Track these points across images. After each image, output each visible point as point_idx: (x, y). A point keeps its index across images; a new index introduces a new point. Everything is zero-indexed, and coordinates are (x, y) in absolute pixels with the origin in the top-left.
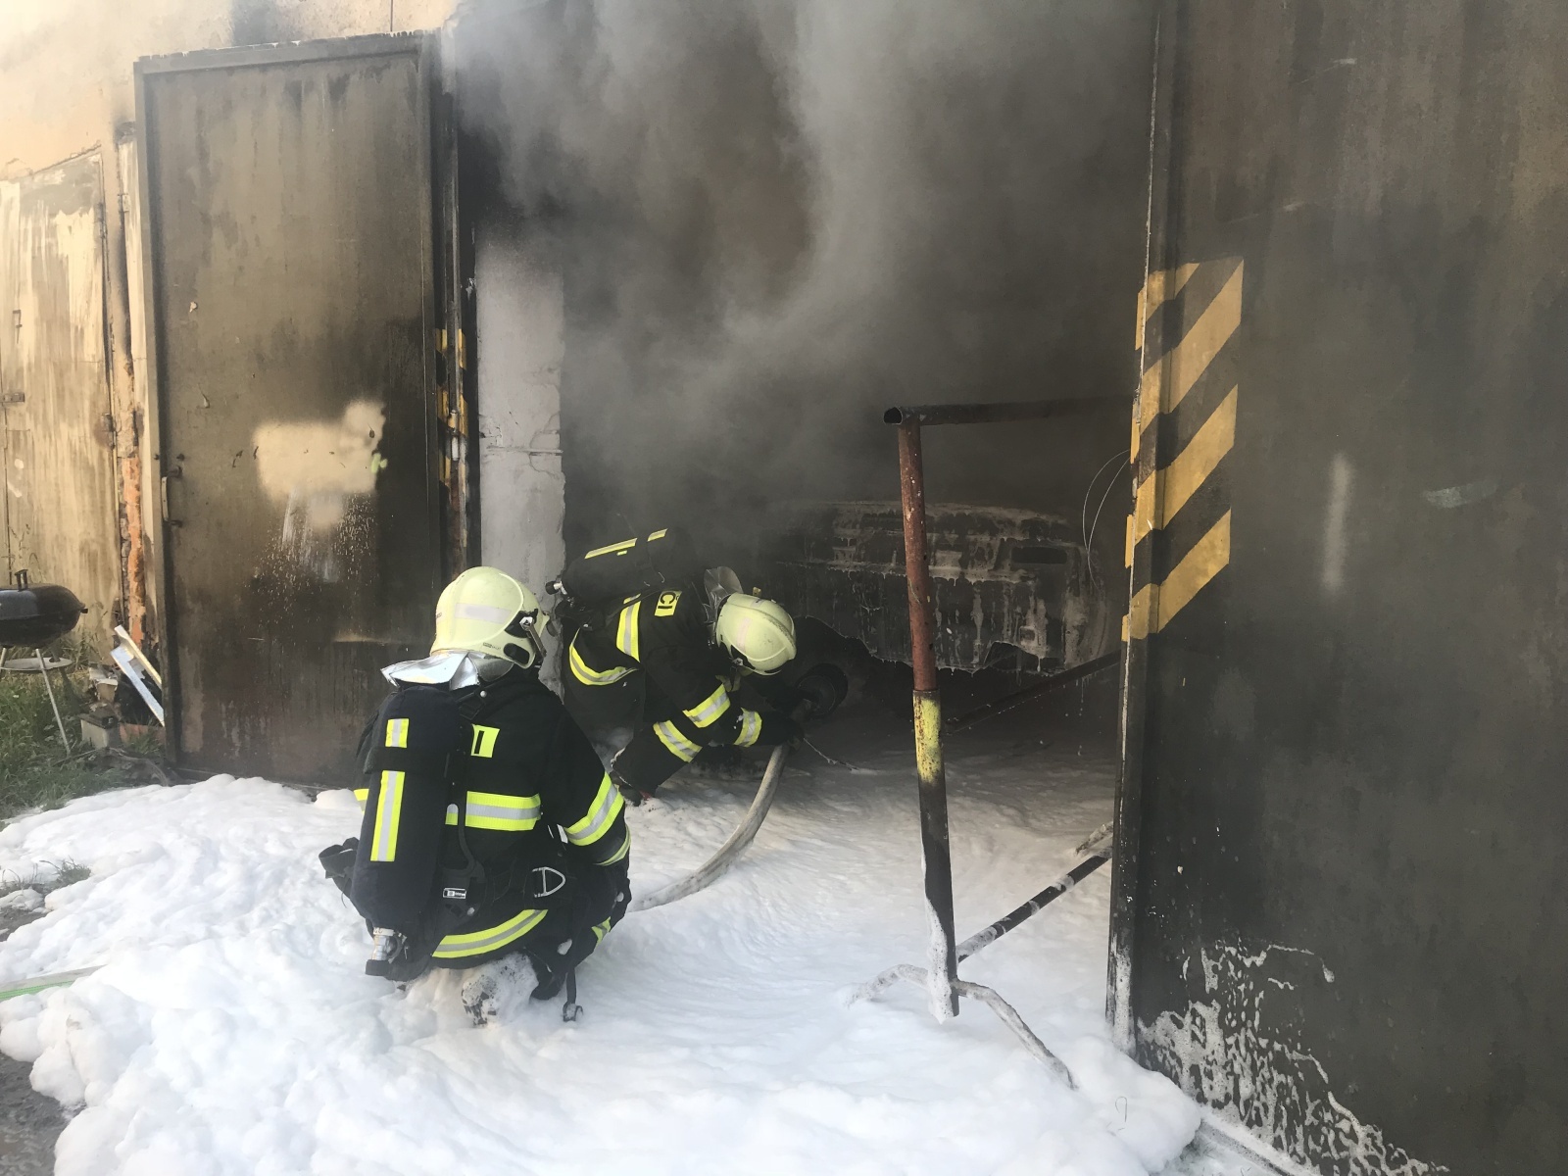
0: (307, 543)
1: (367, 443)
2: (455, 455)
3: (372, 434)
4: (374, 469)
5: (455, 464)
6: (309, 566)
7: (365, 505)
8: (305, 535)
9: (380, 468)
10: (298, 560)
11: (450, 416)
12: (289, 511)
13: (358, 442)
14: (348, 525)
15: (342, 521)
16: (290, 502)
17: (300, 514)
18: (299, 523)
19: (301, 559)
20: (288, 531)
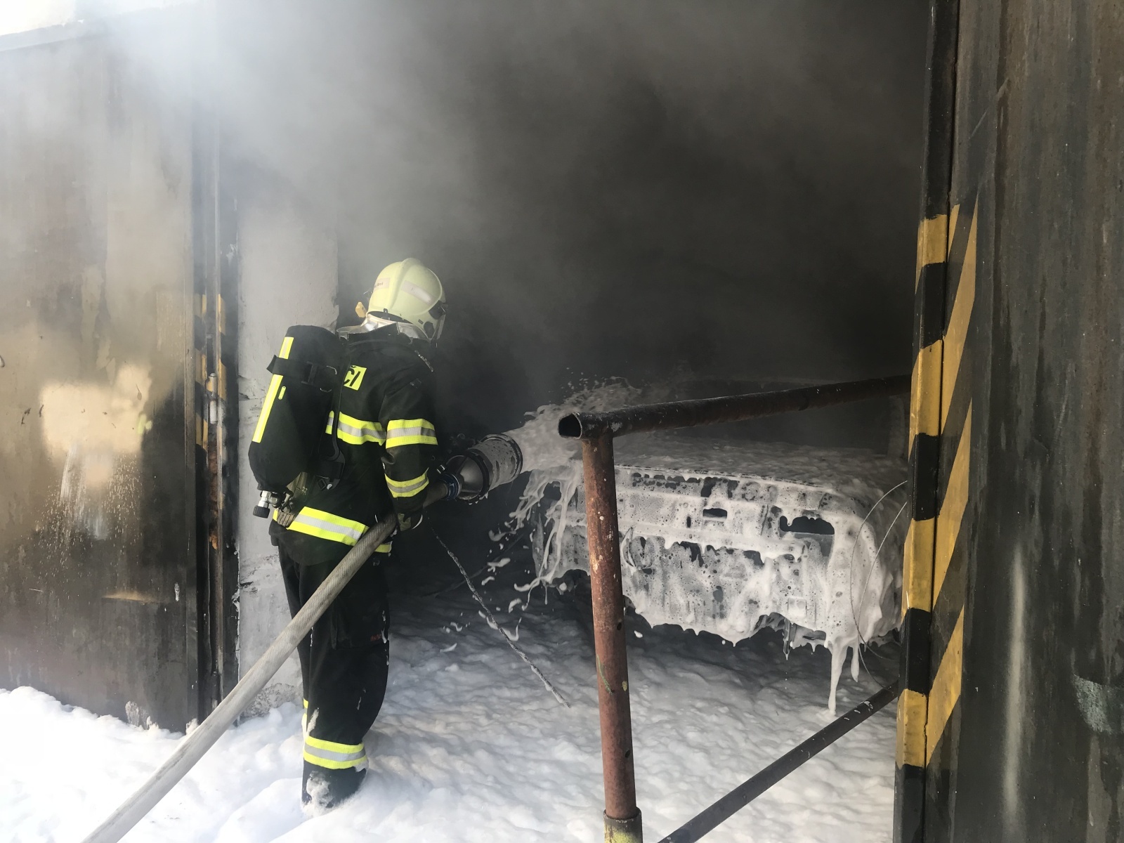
0: (81, 501)
1: (135, 405)
2: (213, 420)
3: (139, 396)
4: (140, 431)
5: (212, 428)
6: (83, 523)
7: (132, 465)
8: (79, 492)
9: (145, 431)
10: (73, 516)
11: (208, 380)
12: (67, 468)
13: (127, 404)
14: (116, 484)
15: (112, 480)
16: (68, 460)
17: (76, 469)
18: (75, 481)
19: (76, 515)
20: (65, 488)
